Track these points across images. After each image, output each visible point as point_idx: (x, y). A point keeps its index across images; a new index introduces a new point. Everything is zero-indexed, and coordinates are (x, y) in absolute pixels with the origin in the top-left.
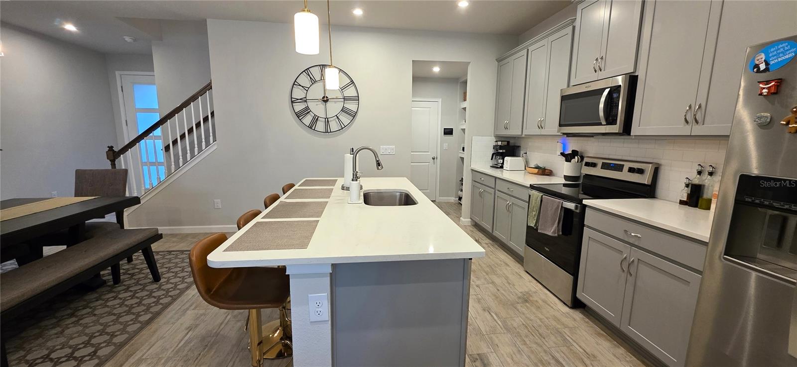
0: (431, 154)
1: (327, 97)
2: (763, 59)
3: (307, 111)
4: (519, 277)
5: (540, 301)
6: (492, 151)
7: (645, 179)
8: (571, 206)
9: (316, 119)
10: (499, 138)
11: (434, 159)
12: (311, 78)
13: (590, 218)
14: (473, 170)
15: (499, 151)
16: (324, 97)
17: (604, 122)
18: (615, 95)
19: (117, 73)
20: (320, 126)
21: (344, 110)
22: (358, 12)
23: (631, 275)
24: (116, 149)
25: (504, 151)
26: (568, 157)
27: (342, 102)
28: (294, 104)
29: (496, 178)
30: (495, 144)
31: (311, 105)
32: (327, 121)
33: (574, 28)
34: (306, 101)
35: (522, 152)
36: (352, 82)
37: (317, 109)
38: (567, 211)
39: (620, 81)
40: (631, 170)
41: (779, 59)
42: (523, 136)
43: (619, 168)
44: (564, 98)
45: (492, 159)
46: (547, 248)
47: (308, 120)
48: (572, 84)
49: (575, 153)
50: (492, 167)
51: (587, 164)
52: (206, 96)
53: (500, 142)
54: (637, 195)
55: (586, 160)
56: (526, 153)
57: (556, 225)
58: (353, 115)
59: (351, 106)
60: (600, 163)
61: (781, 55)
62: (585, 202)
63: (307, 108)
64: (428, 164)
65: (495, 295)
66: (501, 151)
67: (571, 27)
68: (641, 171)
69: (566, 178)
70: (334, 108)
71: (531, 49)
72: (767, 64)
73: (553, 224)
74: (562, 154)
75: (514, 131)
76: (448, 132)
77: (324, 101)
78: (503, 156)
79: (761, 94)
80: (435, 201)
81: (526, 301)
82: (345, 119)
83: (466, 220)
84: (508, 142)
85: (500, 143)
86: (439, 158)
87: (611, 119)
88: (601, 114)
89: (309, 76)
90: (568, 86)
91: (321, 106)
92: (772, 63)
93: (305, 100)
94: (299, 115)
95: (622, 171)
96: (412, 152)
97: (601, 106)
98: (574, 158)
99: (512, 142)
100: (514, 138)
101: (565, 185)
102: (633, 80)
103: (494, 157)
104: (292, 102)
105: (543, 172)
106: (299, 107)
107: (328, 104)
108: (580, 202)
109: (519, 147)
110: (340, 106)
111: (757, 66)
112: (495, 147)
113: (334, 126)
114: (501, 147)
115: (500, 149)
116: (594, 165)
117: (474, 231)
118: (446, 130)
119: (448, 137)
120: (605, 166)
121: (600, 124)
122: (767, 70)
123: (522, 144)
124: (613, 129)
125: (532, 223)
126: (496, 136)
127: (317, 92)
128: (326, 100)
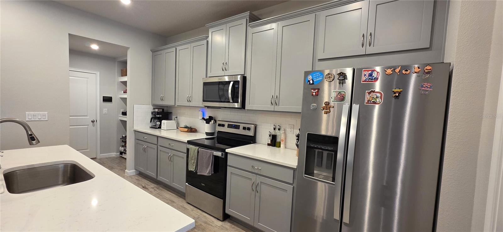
0: (90, 118)
2: (311, 78)
4: (184, 209)
5: (203, 224)
6: (150, 116)
7: (251, 133)
8: (219, 154)
10: (155, 106)
11: (93, 122)
13: (230, 161)
14: (135, 131)
15: (157, 116)
17: (231, 101)
18: (236, 86)
23: (257, 192)
25: (161, 116)
26: (208, 121)
29: (158, 137)
30: (153, 111)
33: (208, 42)
35: (173, 117)
38: (216, 157)
39: (239, 78)
40: (244, 128)
42: (176, 106)
43: (237, 127)
44: (205, 84)
45: (151, 122)
46: (203, 184)
48: (208, 76)
49: (211, 118)
50: (151, 127)
51: (219, 125)
53: (157, 109)
54: (249, 142)
55: (218, 123)
56: (177, 117)
57: (210, 168)
60: (226, 124)
62: (227, 150)
64: (87, 126)
66: (158, 116)
67: (206, 41)
68: (249, 129)
69: (207, 134)
71: (178, 48)
72: (313, 81)
73: (207, 168)
74: (203, 118)
75: (168, 102)
76: (108, 99)
78: (160, 120)
79: (313, 95)
80: (96, 158)
83: (131, 171)
84: (163, 110)
85: (157, 110)
86: (98, 121)
87: (235, 100)
88: (230, 96)
90: (206, 77)
92: (315, 81)
95: (239, 129)
96: (70, 116)
97: (230, 91)
98: (211, 121)
99: (165, 109)
100: (167, 107)
101: (206, 139)
102: (244, 79)
103: (153, 120)
105: (191, 130)
108: (223, 150)
109: (171, 113)
111: (309, 81)
112: (152, 113)
114: (158, 113)
115: (158, 115)
116: (223, 126)
117: (140, 180)
118: (104, 98)
119: (108, 104)
120: (229, 126)
121: (229, 102)
122: (313, 84)
123: (174, 111)
124: (236, 105)
125: (192, 168)
126: (153, 105)
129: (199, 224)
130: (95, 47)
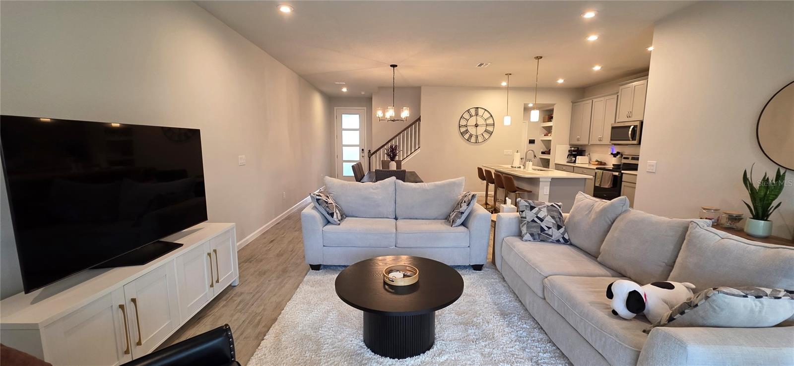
1: (478, 124)
3: (467, 131)
6: (567, 153)
8: (617, 174)
9: (471, 136)
10: (572, 146)
13: (624, 178)
14: (556, 164)
16: (476, 124)
17: (631, 139)
18: (636, 129)
19: (335, 108)
20: (473, 139)
21: (486, 131)
22: (504, 84)
24: (372, 152)
25: (576, 153)
26: (615, 155)
27: (485, 126)
29: (574, 167)
30: (569, 149)
31: (469, 128)
32: (477, 137)
33: (618, 96)
35: (586, 154)
36: (491, 116)
37: (472, 130)
38: (615, 176)
39: (637, 123)
42: (589, 145)
44: (613, 128)
45: (567, 158)
47: (467, 136)
48: (617, 121)
49: (618, 153)
50: (568, 161)
51: (625, 158)
52: (417, 124)
55: (624, 156)
56: (590, 154)
57: (610, 183)
58: (491, 133)
59: (490, 129)
60: (630, 157)
62: (622, 172)
63: (467, 130)
66: (574, 153)
67: (616, 95)
69: (614, 165)
70: (481, 130)
71: (594, 100)
73: (608, 183)
74: (612, 154)
75: (583, 142)
76: (532, 142)
78: (575, 156)
82: (486, 136)
84: (578, 148)
85: (573, 149)
87: (633, 138)
88: (630, 136)
89: (469, 113)
90: (615, 122)
91: (474, 129)
93: (466, 126)
94: (462, 134)
97: (630, 132)
98: (618, 155)
99: (580, 148)
100: (581, 146)
102: (642, 123)
103: (569, 156)
104: (460, 127)
105: (601, 163)
106: (463, 129)
107: (478, 128)
108: (620, 172)
109: (585, 151)
110: (484, 129)
112: (569, 151)
113: (480, 139)
114: (574, 151)
116: (627, 158)
118: (530, 140)
119: (532, 145)
120: (633, 159)
121: (629, 140)
123: (587, 149)
124: (635, 142)
125: (597, 185)
126: (570, 145)
127: (472, 121)
128: (476, 126)
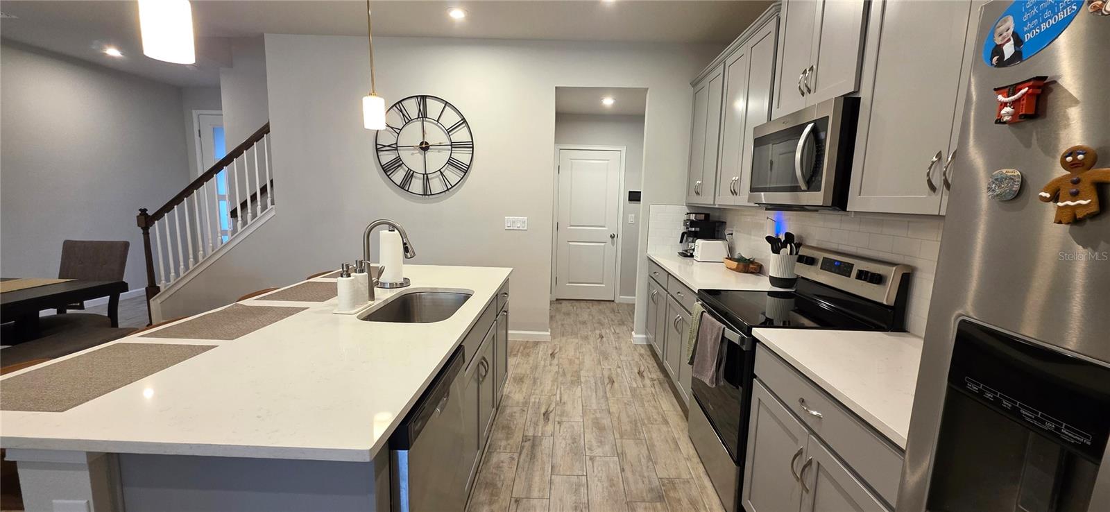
0: (608, 230)
1: (426, 143)
2: (1011, 32)
3: (397, 163)
4: (673, 446)
5: (685, 502)
6: (682, 229)
7: (884, 295)
8: (734, 336)
9: (410, 176)
10: (694, 209)
11: (612, 237)
12: (403, 115)
13: (763, 366)
14: (648, 260)
15: (690, 229)
16: (422, 144)
17: (804, 187)
18: (822, 136)
19: (195, 113)
20: (416, 185)
21: (451, 162)
22: (457, 15)
23: (807, 491)
24: (150, 213)
25: (698, 229)
26: (777, 246)
27: (449, 150)
28: (380, 153)
29: (668, 274)
30: (685, 217)
31: (405, 155)
32: (426, 178)
33: (778, 19)
34: (396, 149)
35: (727, 232)
36: (464, 121)
37: (413, 160)
38: (730, 346)
39: (831, 111)
40: (862, 275)
41: (1044, 26)
42: (717, 206)
43: (844, 270)
44: (755, 141)
45: (681, 242)
47: (399, 176)
49: (787, 239)
50: (681, 254)
51: (801, 259)
52: (264, 141)
53: (694, 215)
54: (873, 324)
56: (732, 234)
57: (714, 368)
58: (465, 170)
59: (462, 156)
60: (820, 258)
61: (1047, 14)
62: (757, 332)
63: (398, 159)
64: (603, 244)
65: (611, 480)
66: (693, 229)
68: (878, 279)
69: (774, 281)
70: (437, 159)
71: (727, 62)
72: (1018, 41)
73: (711, 366)
74: (769, 239)
76: (634, 197)
77: (422, 148)
78: (696, 236)
79: (999, 121)
80: (613, 301)
81: (661, 498)
82: (453, 176)
83: (639, 336)
84: (708, 215)
85: (693, 217)
86: (620, 236)
87: (812, 182)
88: (798, 169)
89: (401, 111)
90: (767, 120)
91: (419, 156)
92: (1027, 37)
93: (395, 147)
94: (387, 169)
95: (849, 277)
97: (798, 155)
98: (786, 247)
101: (771, 293)
103: (685, 238)
104: (377, 150)
105: (745, 266)
106: (387, 157)
107: (429, 154)
108: (748, 330)
109: (724, 223)
110: (445, 156)
111: (998, 50)
112: (686, 223)
113: (436, 185)
114: (693, 223)
115: (691, 227)
117: (645, 356)
118: (630, 194)
119: (634, 205)
120: (829, 266)
121: (798, 189)
122: (1017, 56)
123: (729, 219)
126: (689, 206)
127: (412, 135)
128: (425, 147)
129: (676, 496)
130: (608, 102)
